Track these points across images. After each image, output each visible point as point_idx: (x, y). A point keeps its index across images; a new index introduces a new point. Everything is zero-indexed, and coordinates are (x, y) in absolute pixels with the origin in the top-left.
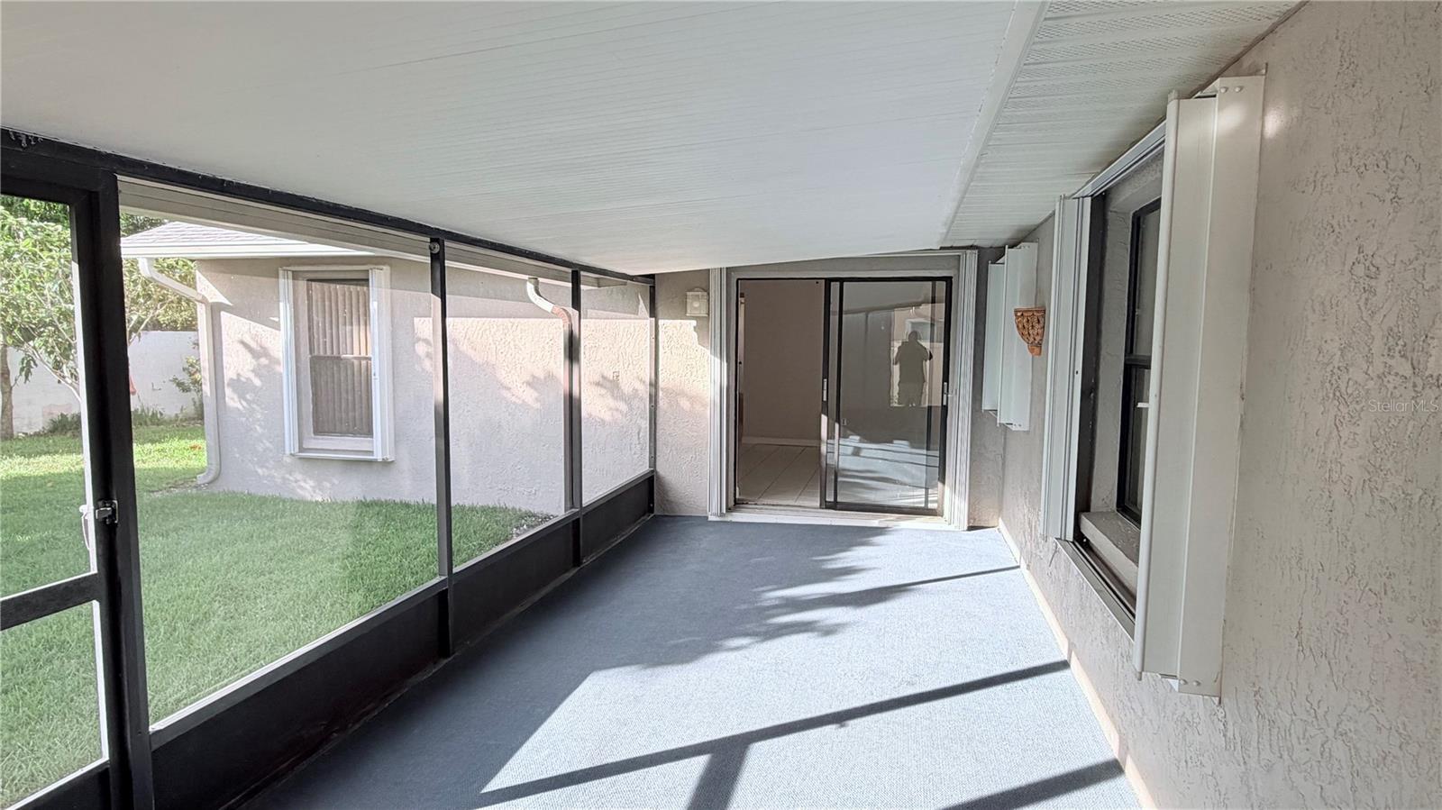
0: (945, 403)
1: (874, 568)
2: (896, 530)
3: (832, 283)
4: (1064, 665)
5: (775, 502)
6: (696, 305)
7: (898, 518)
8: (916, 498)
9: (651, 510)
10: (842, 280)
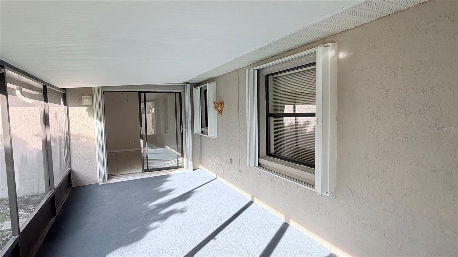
0: (182, 132)
1: (176, 188)
3: (141, 93)
4: (251, 203)
6: (87, 101)
7: (170, 171)
9: (70, 185)
10: (145, 92)
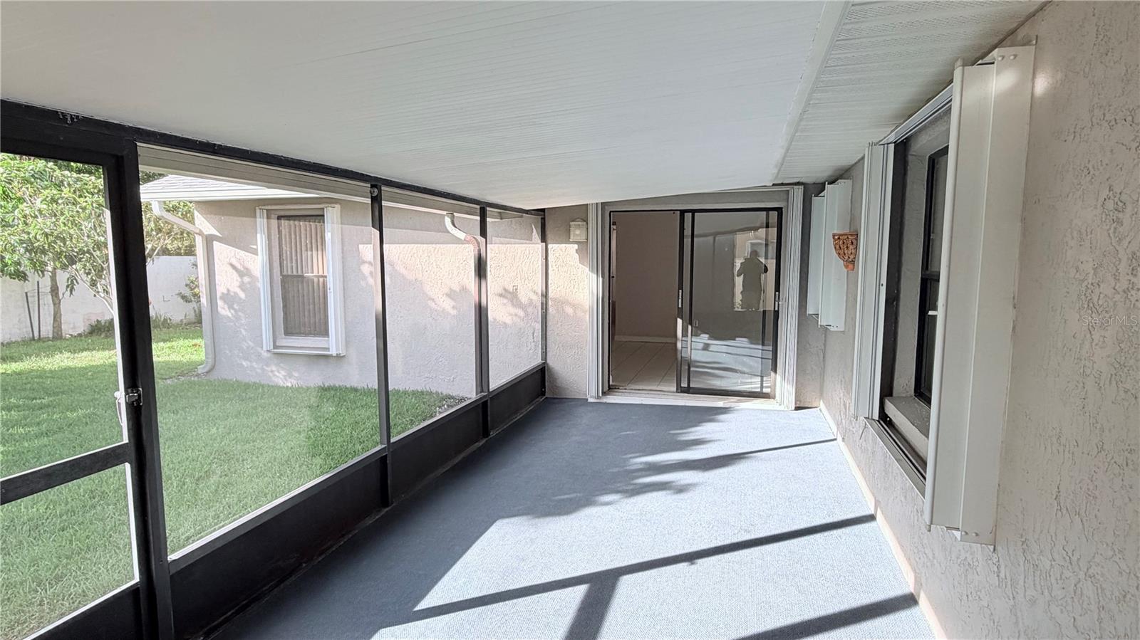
0: (776, 309)
1: (719, 440)
2: (737, 410)
3: (686, 214)
4: (871, 518)
5: (641, 387)
6: (577, 233)
7: (739, 400)
8: (753, 384)
9: (543, 394)
10: (693, 212)
